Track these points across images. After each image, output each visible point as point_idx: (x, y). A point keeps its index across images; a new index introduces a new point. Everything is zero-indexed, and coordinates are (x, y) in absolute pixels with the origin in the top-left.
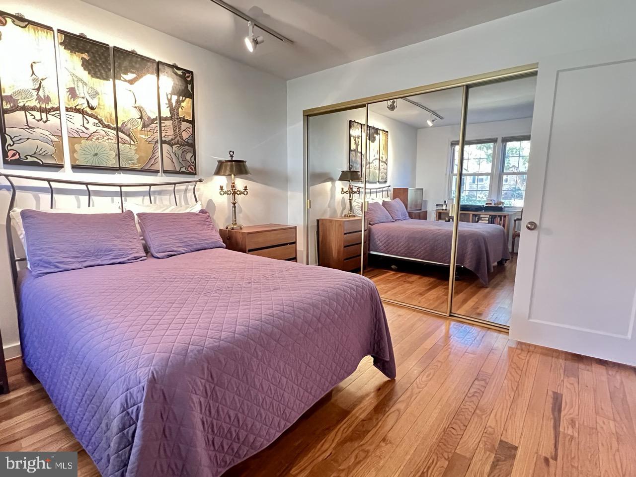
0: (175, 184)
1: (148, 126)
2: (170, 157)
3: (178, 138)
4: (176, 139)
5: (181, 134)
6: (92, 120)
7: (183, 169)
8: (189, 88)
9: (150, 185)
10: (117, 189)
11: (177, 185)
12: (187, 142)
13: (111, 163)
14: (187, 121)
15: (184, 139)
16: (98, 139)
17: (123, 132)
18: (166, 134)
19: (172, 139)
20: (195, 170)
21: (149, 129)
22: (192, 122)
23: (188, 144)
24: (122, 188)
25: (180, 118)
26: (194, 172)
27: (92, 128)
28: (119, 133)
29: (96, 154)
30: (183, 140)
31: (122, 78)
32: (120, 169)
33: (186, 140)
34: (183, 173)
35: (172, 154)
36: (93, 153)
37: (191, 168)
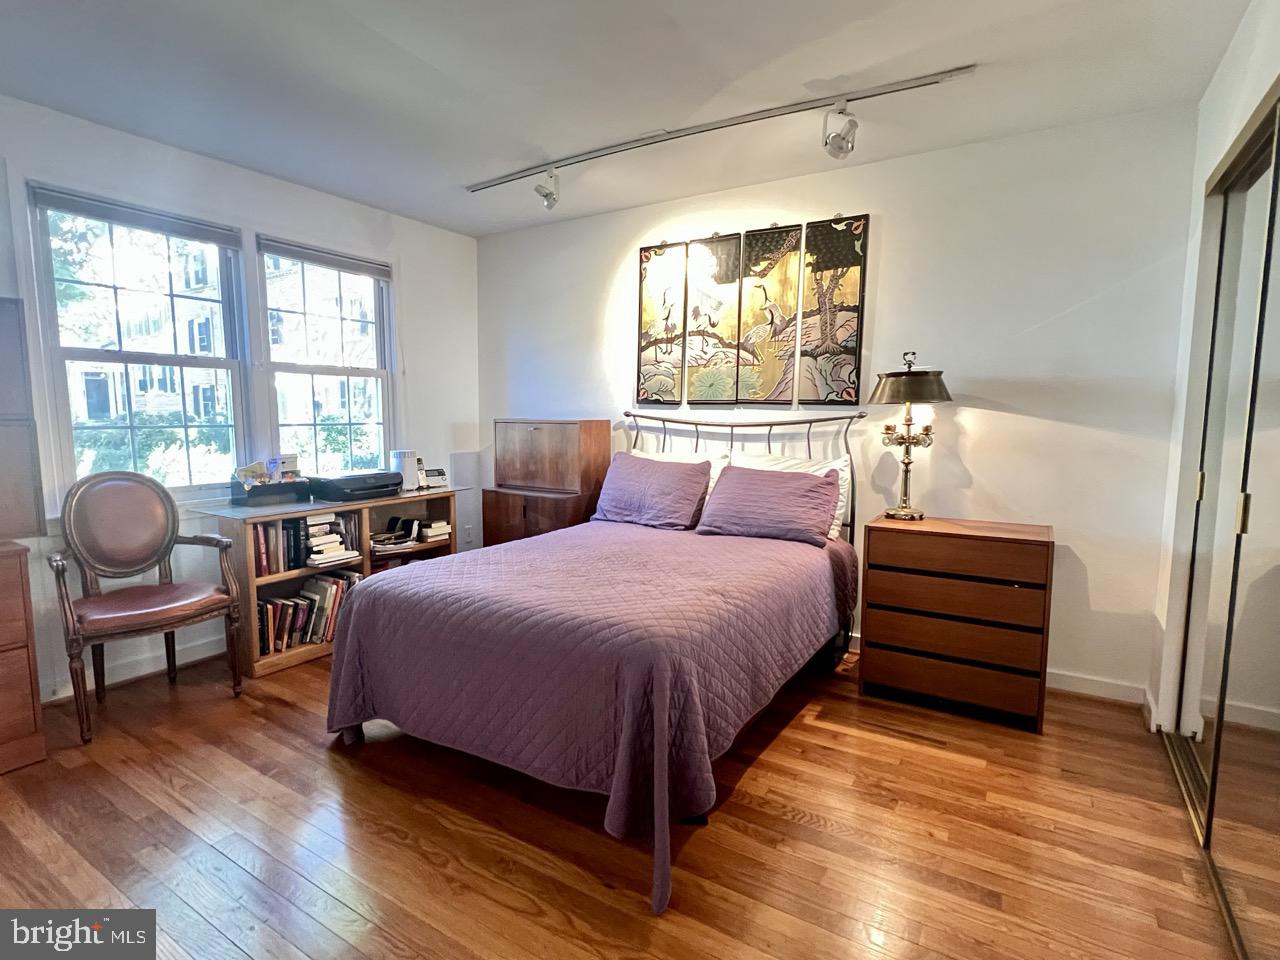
0: (810, 422)
1: (781, 332)
2: (810, 376)
3: (829, 342)
4: (824, 346)
5: (835, 335)
6: (712, 341)
7: (833, 396)
8: (858, 248)
9: (771, 425)
10: (728, 430)
11: (813, 424)
12: (845, 347)
13: (727, 394)
14: (849, 309)
15: (839, 342)
16: (715, 364)
17: (746, 350)
18: (809, 339)
19: (817, 347)
20: (857, 395)
21: (781, 337)
22: (859, 309)
23: (847, 350)
24: (735, 429)
25: (835, 306)
26: (854, 399)
27: (711, 351)
28: (741, 351)
29: (711, 385)
30: (837, 344)
31: (751, 273)
32: (737, 402)
33: (843, 344)
34: (832, 402)
35: (814, 370)
36: (709, 383)
37: (849, 394)
